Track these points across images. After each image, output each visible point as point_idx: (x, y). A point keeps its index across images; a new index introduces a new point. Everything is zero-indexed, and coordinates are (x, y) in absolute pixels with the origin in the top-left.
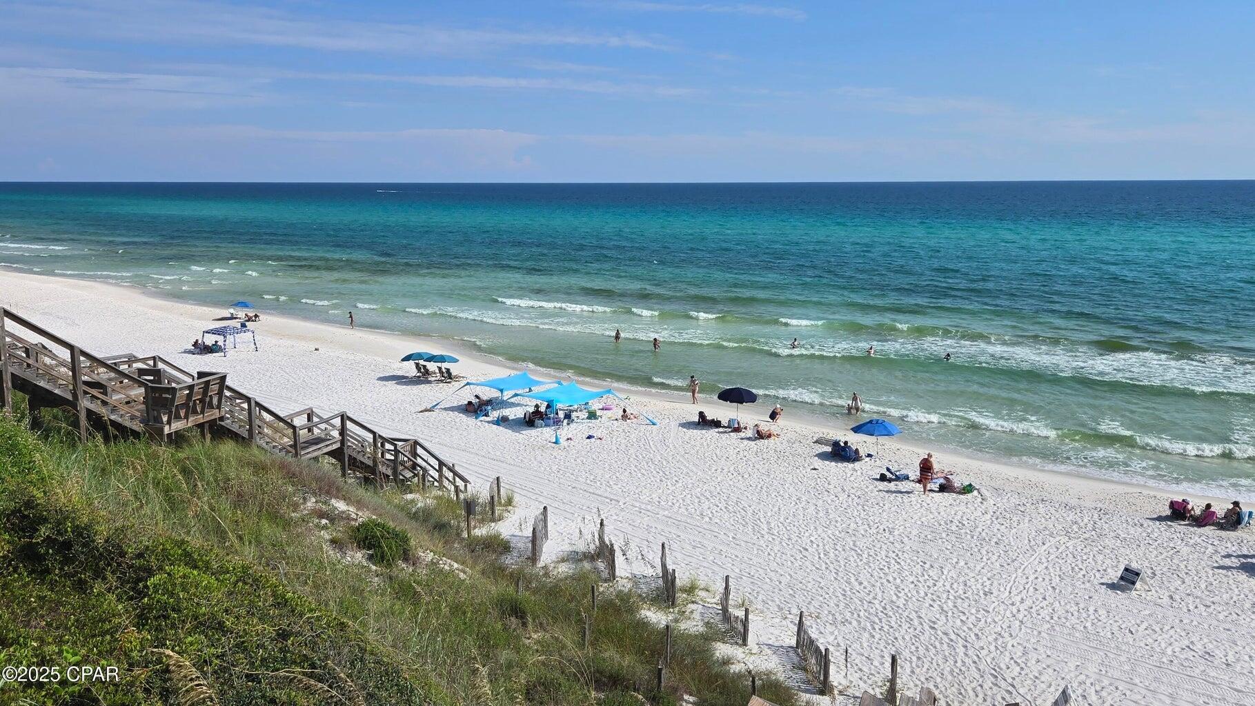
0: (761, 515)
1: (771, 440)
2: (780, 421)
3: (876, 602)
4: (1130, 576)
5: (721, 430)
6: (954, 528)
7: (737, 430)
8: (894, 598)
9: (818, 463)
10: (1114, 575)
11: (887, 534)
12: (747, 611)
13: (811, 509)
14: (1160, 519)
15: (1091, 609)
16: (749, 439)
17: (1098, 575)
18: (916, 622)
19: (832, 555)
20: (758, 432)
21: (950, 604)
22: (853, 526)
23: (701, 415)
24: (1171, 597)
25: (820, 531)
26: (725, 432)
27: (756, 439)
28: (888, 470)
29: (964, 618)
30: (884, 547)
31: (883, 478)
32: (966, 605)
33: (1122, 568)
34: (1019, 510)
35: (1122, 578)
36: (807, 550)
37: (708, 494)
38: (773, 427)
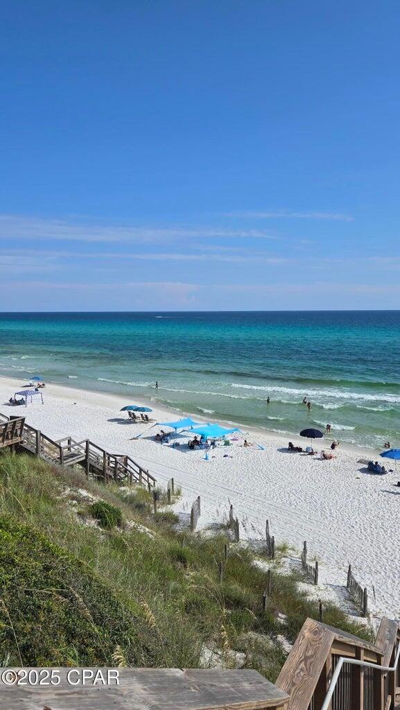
0: (326, 505)
1: (332, 460)
5: (302, 453)
7: (312, 454)
9: (360, 475)
12: (317, 563)
13: (356, 503)
16: (318, 459)
19: (369, 531)
20: (324, 455)
22: (381, 513)
23: (290, 444)
25: (361, 516)
26: (304, 455)
27: (323, 459)
36: (353, 527)
37: (294, 491)
38: (333, 453)
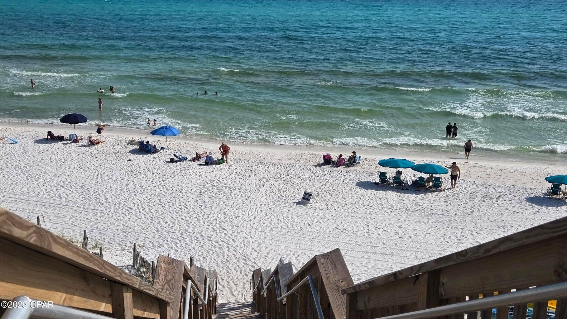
0: (100, 192)
1: (100, 145)
2: (103, 133)
3: (177, 232)
4: (307, 197)
5: (65, 142)
6: (216, 184)
7: (76, 141)
8: (187, 228)
9: (131, 156)
10: (299, 197)
11: (178, 193)
12: (101, 249)
13: (131, 185)
14: (319, 165)
15: (290, 217)
16: (85, 146)
17: (292, 198)
18: (200, 239)
19: (147, 209)
20: (90, 141)
21: (218, 226)
22: (158, 191)
23: (50, 133)
24: (327, 204)
25: (138, 196)
26: (68, 143)
27: (89, 146)
28: (175, 155)
29: (226, 232)
30: (178, 200)
31: (172, 161)
32: (226, 225)
33: (303, 193)
34: (250, 169)
35: (303, 198)
36: (131, 209)
37: (62, 184)
38: (100, 137)
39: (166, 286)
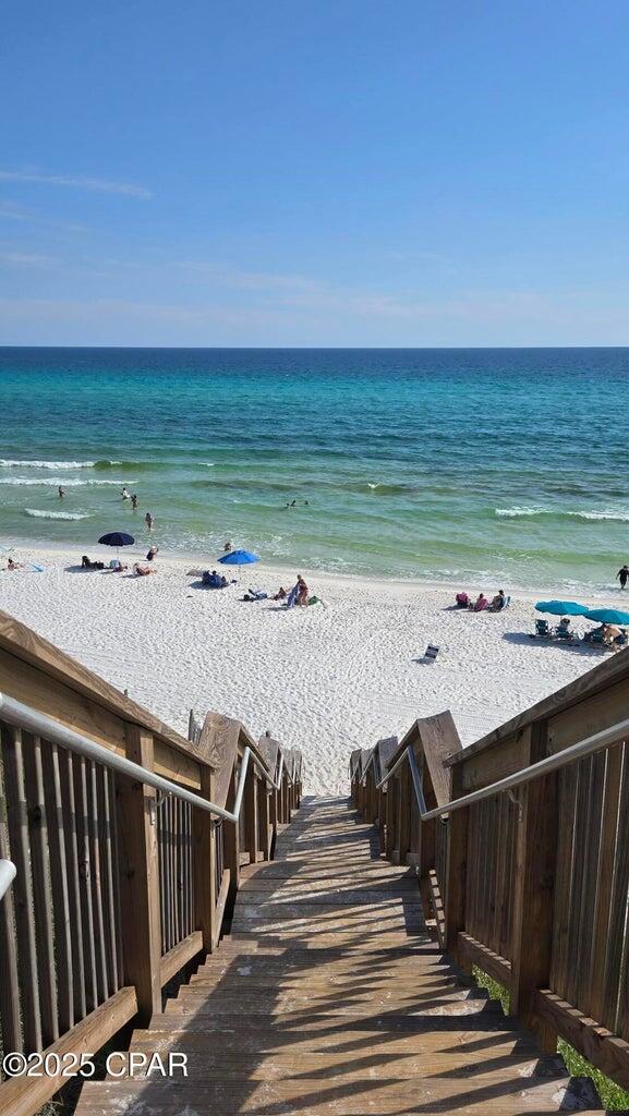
0: (148, 639)
1: (150, 576)
2: (155, 559)
3: (249, 696)
4: (432, 652)
5: (104, 571)
6: (305, 632)
7: (119, 570)
8: (263, 691)
9: (192, 591)
10: (421, 653)
11: (253, 643)
13: (190, 630)
14: (450, 609)
15: (407, 680)
16: (130, 576)
17: (410, 655)
18: (281, 707)
19: (210, 664)
20: (138, 570)
21: (306, 690)
22: (226, 639)
23: (85, 559)
24: (460, 664)
25: (199, 646)
27: (136, 576)
28: (250, 591)
29: (317, 699)
30: (252, 653)
31: (246, 598)
32: (317, 689)
33: (426, 647)
34: (352, 612)
35: (427, 654)
36: (189, 663)
37: (98, 626)
38: (150, 565)
39: (215, 752)
